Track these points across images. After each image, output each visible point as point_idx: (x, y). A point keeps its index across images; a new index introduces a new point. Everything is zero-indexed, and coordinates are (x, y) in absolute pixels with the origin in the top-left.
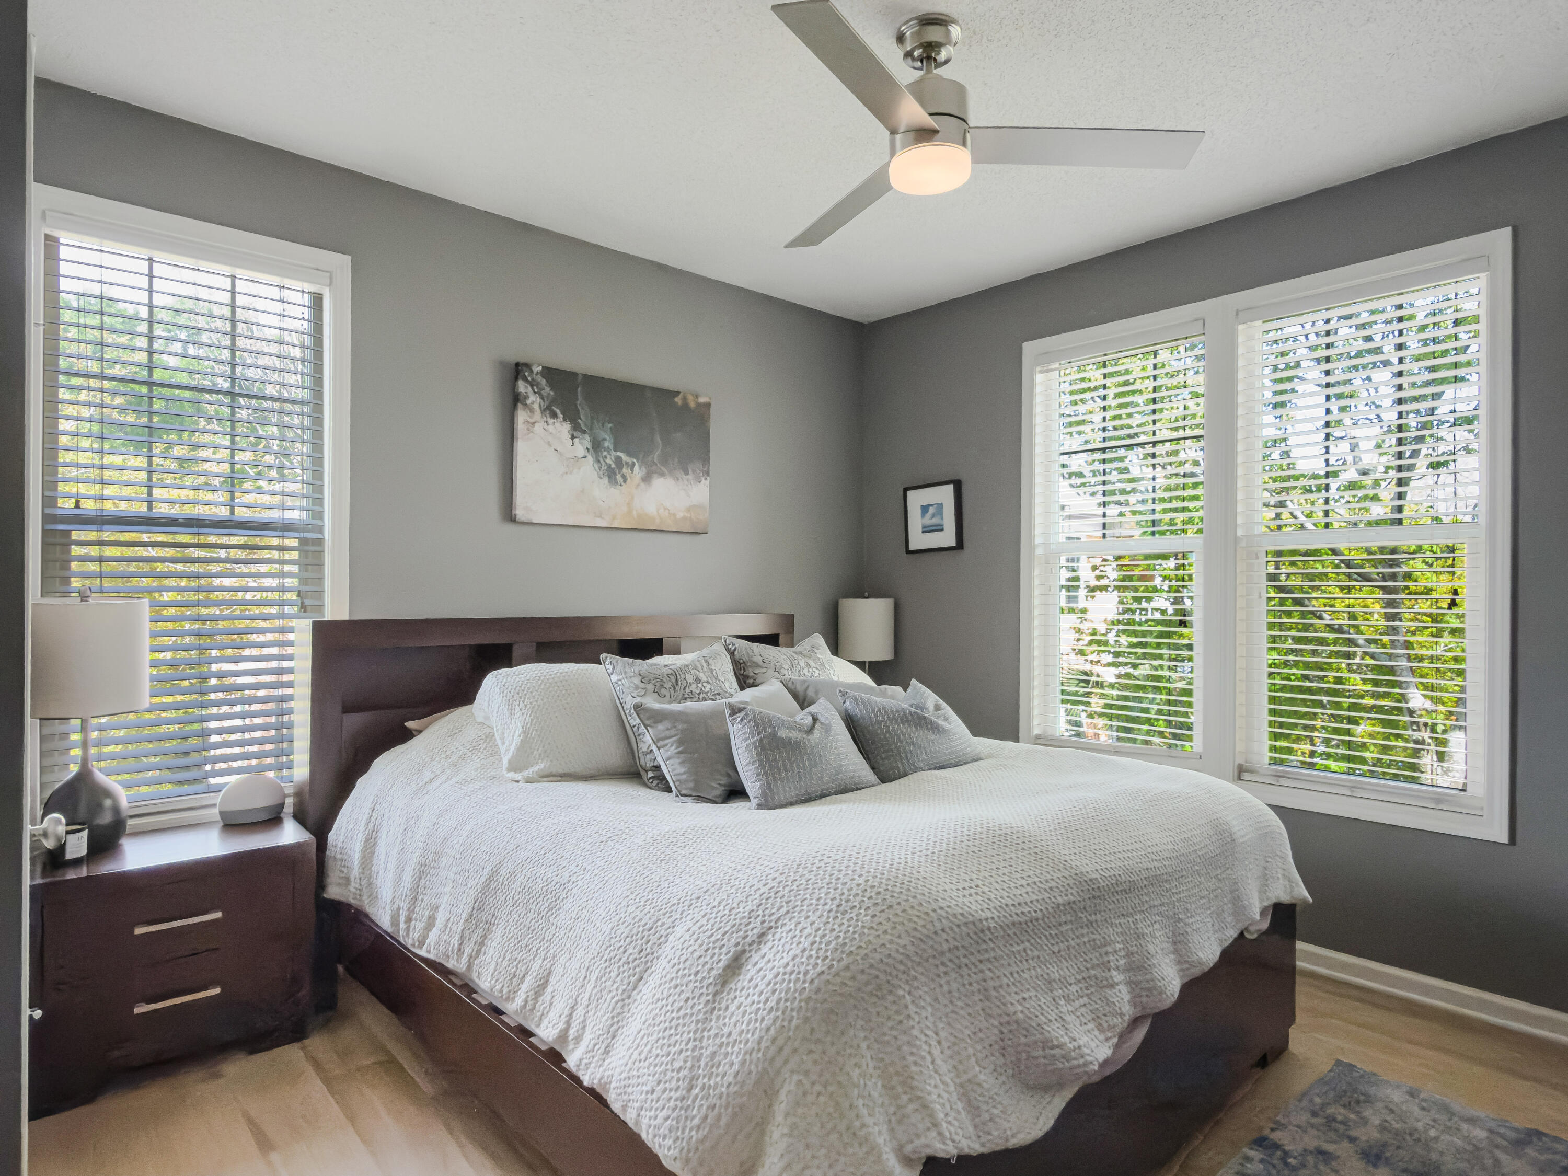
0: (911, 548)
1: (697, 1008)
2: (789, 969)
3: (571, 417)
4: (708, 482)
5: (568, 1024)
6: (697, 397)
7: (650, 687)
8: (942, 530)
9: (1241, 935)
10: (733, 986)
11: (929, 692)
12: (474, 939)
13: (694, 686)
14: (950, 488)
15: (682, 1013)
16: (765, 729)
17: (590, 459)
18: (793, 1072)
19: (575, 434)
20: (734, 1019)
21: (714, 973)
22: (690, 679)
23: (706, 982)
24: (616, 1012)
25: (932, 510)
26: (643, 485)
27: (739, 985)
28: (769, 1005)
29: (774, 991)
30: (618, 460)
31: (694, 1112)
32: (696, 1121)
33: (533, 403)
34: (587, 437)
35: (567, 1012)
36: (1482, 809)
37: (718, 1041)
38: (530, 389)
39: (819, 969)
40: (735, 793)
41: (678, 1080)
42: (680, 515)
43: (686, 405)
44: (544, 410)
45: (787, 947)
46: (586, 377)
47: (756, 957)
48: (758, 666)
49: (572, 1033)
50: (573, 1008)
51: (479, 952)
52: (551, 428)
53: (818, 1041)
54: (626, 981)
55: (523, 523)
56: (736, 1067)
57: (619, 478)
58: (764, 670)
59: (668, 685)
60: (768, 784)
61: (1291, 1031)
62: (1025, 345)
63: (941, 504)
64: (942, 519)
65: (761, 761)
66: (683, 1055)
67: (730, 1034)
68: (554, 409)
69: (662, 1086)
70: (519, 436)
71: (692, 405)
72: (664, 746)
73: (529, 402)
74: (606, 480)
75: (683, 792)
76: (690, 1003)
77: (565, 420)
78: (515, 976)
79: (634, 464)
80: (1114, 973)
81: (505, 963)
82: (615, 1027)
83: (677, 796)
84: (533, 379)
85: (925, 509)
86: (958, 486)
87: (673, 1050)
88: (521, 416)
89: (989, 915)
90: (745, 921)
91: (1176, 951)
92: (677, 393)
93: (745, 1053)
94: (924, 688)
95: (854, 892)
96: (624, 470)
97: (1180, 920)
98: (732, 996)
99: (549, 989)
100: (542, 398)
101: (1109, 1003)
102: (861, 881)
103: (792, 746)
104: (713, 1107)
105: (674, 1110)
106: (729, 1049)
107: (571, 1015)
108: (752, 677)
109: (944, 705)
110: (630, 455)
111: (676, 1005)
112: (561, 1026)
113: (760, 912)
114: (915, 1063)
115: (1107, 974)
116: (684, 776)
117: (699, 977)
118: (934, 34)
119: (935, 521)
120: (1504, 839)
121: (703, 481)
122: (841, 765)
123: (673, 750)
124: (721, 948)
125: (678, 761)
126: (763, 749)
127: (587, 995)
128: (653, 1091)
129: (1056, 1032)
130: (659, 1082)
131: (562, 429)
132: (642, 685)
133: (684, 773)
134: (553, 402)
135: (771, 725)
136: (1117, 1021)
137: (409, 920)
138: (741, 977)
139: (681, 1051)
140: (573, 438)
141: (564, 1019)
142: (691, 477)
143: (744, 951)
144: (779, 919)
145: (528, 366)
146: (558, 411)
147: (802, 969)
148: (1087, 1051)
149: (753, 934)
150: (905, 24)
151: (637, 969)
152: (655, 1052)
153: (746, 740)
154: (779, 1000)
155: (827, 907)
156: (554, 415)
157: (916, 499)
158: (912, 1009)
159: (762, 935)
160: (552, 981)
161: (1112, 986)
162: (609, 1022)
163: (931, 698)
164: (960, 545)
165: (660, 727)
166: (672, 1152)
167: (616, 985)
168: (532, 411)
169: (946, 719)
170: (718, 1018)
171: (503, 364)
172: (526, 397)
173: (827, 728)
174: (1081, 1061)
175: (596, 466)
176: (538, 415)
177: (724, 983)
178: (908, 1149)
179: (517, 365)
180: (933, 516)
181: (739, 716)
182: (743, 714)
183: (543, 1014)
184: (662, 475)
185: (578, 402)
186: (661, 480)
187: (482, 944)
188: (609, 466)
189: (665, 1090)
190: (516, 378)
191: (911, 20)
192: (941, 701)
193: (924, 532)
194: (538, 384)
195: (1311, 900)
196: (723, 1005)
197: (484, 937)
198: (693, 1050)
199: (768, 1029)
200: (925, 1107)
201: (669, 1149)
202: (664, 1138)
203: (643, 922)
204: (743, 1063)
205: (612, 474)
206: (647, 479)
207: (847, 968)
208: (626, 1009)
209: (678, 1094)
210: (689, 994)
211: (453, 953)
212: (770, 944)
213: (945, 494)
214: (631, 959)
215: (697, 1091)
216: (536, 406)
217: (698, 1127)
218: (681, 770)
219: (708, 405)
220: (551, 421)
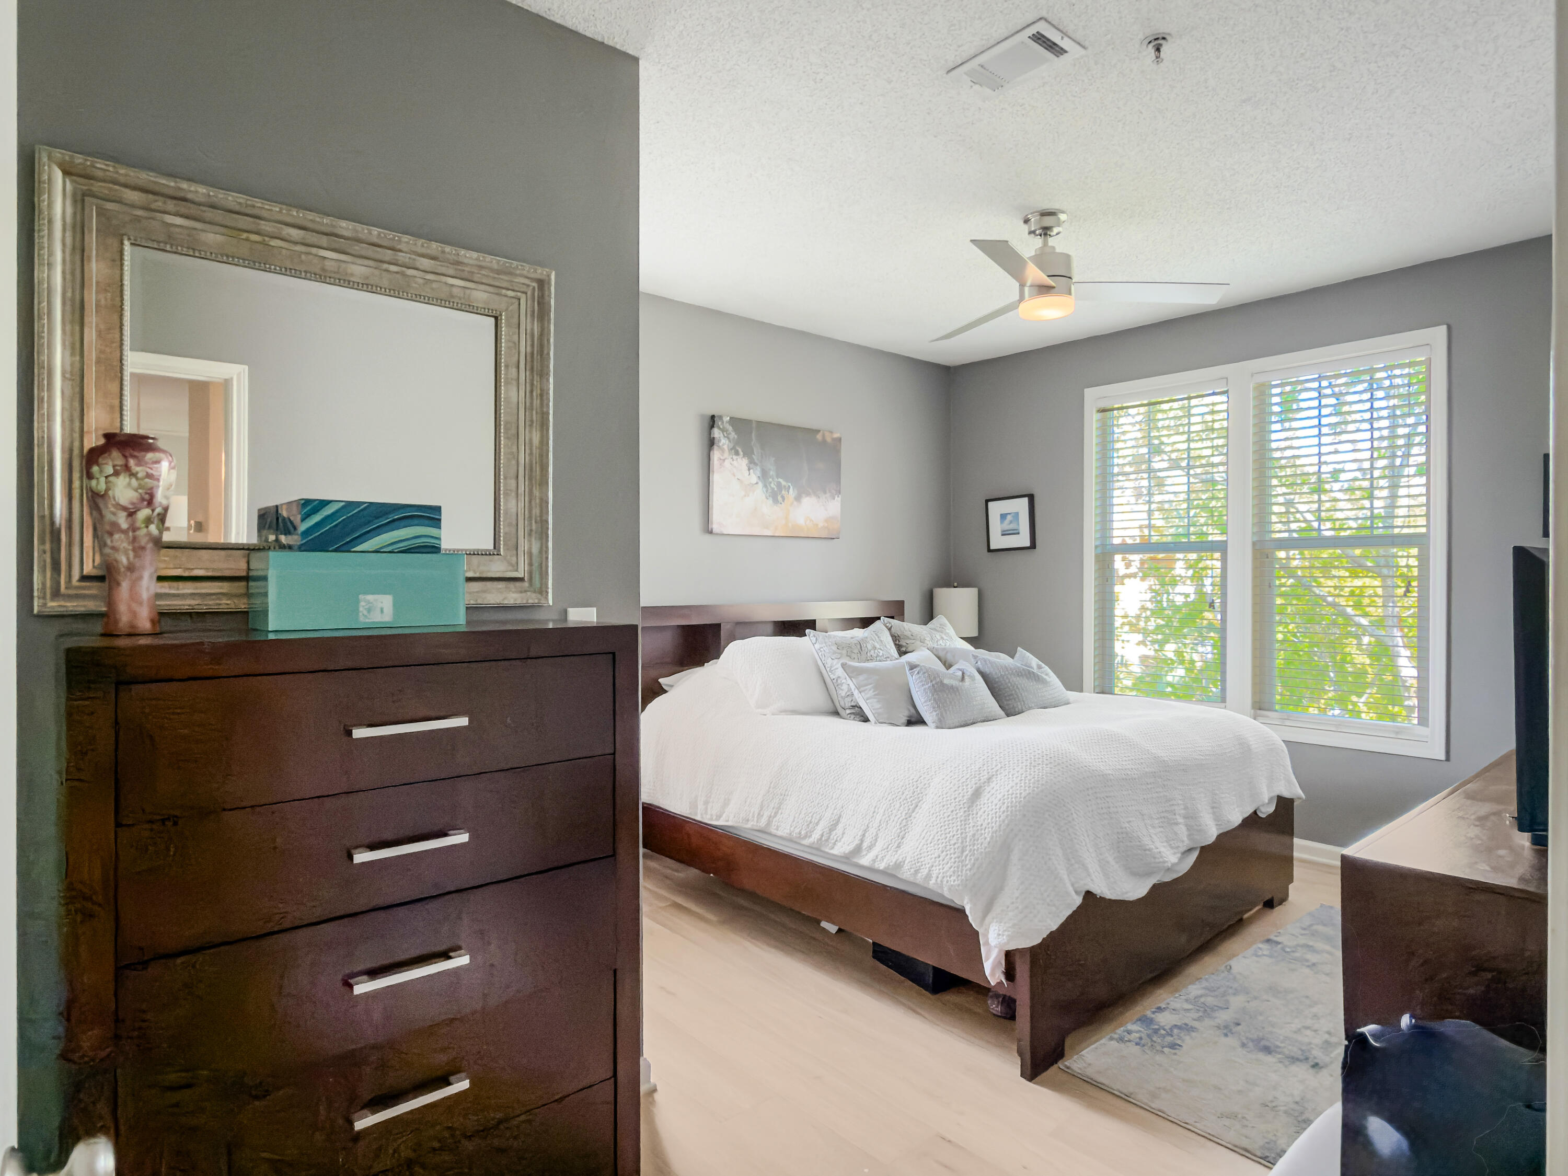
0: (992, 547)
1: (959, 815)
2: (1010, 792)
3: (748, 454)
4: (839, 499)
5: (862, 841)
6: (831, 432)
7: (844, 652)
8: (1018, 533)
9: (1255, 812)
10: (978, 803)
11: (1031, 656)
12: (772, 805)
13: (872, 651)
14: (1026, 500)
15: (950, 818)
16: (935, 678)
17: (760, 484)
18: (1020, 840)
19: (752, 466)
20: (982, 818)
21: (966, 797)
22: (869, 647)
23: (962, 803)
24: (902, 825)
25: (1009, 518)
26: (795, 503)
27: (982, 802)
28: (1002, 810)
29: (1004, 803)
30: (779, 485)
31: (967, 862)
32: (969, 866)
33: (723, 445)
34: (758, 468)
35: (860, 833)
36: (1427, 737)
37: (975, 829)
38: (722, 435)
39: (1027, 792)
40: (916, 720)
41: (955, 849)
42: (821, 525)
43: (824, 441)
44: (731, 449)
45: (1006, 783)
46: (758, 422)
47: (988, 789)
48: (909, 638)
49: (865, 845)
50: (865, 831)
51: (776, 813)
52: (735, 463)
53: (1031, 826)
54: (906, 809)
55: (717, 534)
56: (988, 839)
57: (779, 498)
58: (913, 641)
59: (856, 651)
60: (942, 715)
61: (1290, 886)
62: (1086, 390)
63: (1018, 513)
64: (1018, 524)
65: (935, 700)
66: (955, 837)
67: (982, 825)
68: (738, 448)
69: (944, 853)
70: (715, 467)
71: (829, 440)
72: (864, 691)
73: (721, 444)
74: (770, 501)
75: (880, 721)
76: (955, 812)
77: (744, 456)
78: (811, 822)
79: (789, 487)
80: (1178, 817)
81: (802, 816)
82: (903, 833)
83: (875, 723)
84: (724, 427)
85: (1003, 517)
86: (1031, 498)
87: (948, 836)
88: (716, 455)
89: (1110, 772)
90: (978, 772)
91: (1214, 813)
92: (818, 431)
93: (993, 833)
94: (1028, 654)
95: (1037, 757)
96: (783, 492)
97: (1216, 794)
98: (979, 807)
99: (840, 826)
100: (730, 441)
101: (1176, 834)
102: (1040, 752)
103: (953, 689)
104: (977, 859)
105: (955, 863)
106: (983, 832)
107: (864, 835)
108: (905, 646)
109: (1043, 665)
110: (787, 481)
111: (946, 815)
112: (857, 842)
113: (985, 768)
114: (1078, 844)
115: (1174, 817)
116: (880, 710)
117: (957, 800)
118: (1048, 221)
119: (1012, 526)
120: (1443, 757)
121: (836, 498)
122: (984, 703)
123: (871, 693)
124: (967, 785)
125: (875, 700)
126: (935, 691)
127: (877, 821)
128: (939, 857)
129: (1146, 841)
130: (942, 852)
131: (742, 462)
132: (838, 651)
133: (880, 708)
134: (737, 443)
135: (939, 676)
136: (1180, 844)
137: (706, 803)
138: (982, 799)
139: (954, 836)
140: (749, 470)
141: (858, 837)
142: (828, 495)
143: (981, 787)
144: (997, 771)
145: (721, 417)
146: (740, 450)
147: (1018, 792)
148: (1164, 855)
149: (984, 779)
150: (1032, 213)
151: (914, 802)
152: (936, 838)
153: (923, 685)
154: (1008, 807)
155: (1024, 764)
156: (737, 453)
157: (996, 509)
158: (1075, 815)
159: (989, 779)
160: (843, 820)
161: (1177, 824)
162: (899, 831)
163: (1034, 661)
164: (1033, 546)
165: (861, 678)
166: (956, 882)
167: (900, 812)
168: (723, 451)
169: (1047, 675)
170: (973, 818)
171: (702, 416)
172: (719, 441)
173: (972, 678)
174: (1161, 860)
175: (765, 490)
176: (726, 454)
177: (973, 803)
178: (1076, 885)
179: (713, 417)
180: (1011, 522)
181: (916, 670)
182: (918, 669)
183: (836, 841)
184: (808, 495)
185: (753, 443)
186: (808, 498)
187: (779, 808)
188: (773, 489)
189: (947, 855)
190: (712, 426)
191: (1034, 213)
192: (1040, 663)
193: (1003, 535)
194: (727, 431)
195: (1304, 797)
196: (975, 812)
197: (780, 804)
198: (962, 833)
199: (1004, 821)
200: (1083, 865)
201: (954, 881)
202: (950, 876)
203: (911, 778)
204: (992, 837)
205: (775, 496)
206: (798, 498)
207: (1042, 791)
208: (910, 822)
209: (956, 855)
210: (953, 809)
211: (753, 817)
212: (995, 782)
213: (1022, 505)
214: (908, 797)
215: (967, 852)
216: (725, 447)
217: (970, 870)
218: (878, 706)
219: (840, 439)
220: (735, 457)
